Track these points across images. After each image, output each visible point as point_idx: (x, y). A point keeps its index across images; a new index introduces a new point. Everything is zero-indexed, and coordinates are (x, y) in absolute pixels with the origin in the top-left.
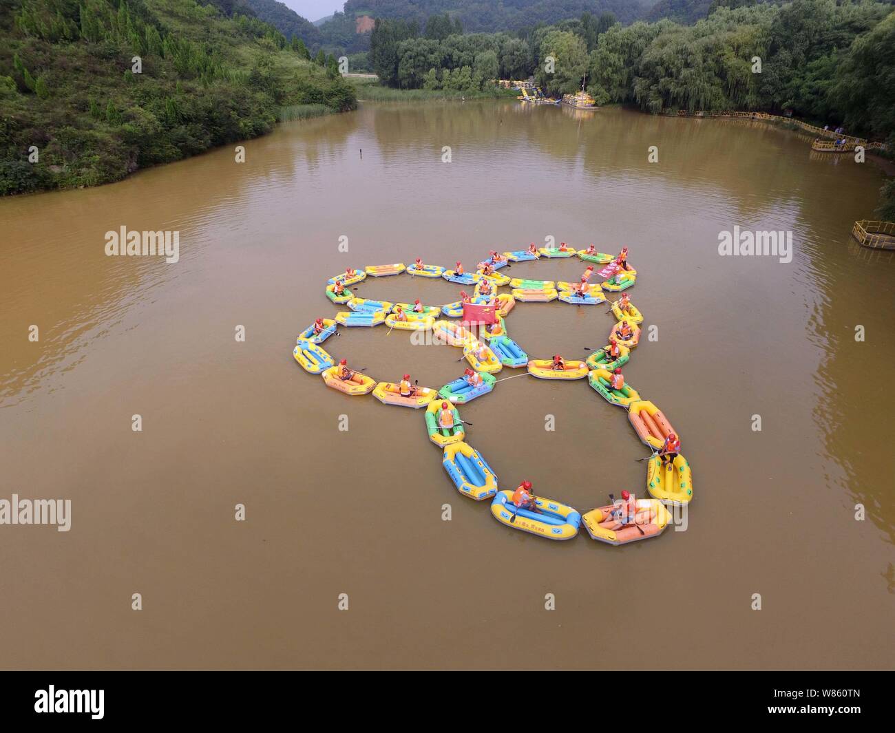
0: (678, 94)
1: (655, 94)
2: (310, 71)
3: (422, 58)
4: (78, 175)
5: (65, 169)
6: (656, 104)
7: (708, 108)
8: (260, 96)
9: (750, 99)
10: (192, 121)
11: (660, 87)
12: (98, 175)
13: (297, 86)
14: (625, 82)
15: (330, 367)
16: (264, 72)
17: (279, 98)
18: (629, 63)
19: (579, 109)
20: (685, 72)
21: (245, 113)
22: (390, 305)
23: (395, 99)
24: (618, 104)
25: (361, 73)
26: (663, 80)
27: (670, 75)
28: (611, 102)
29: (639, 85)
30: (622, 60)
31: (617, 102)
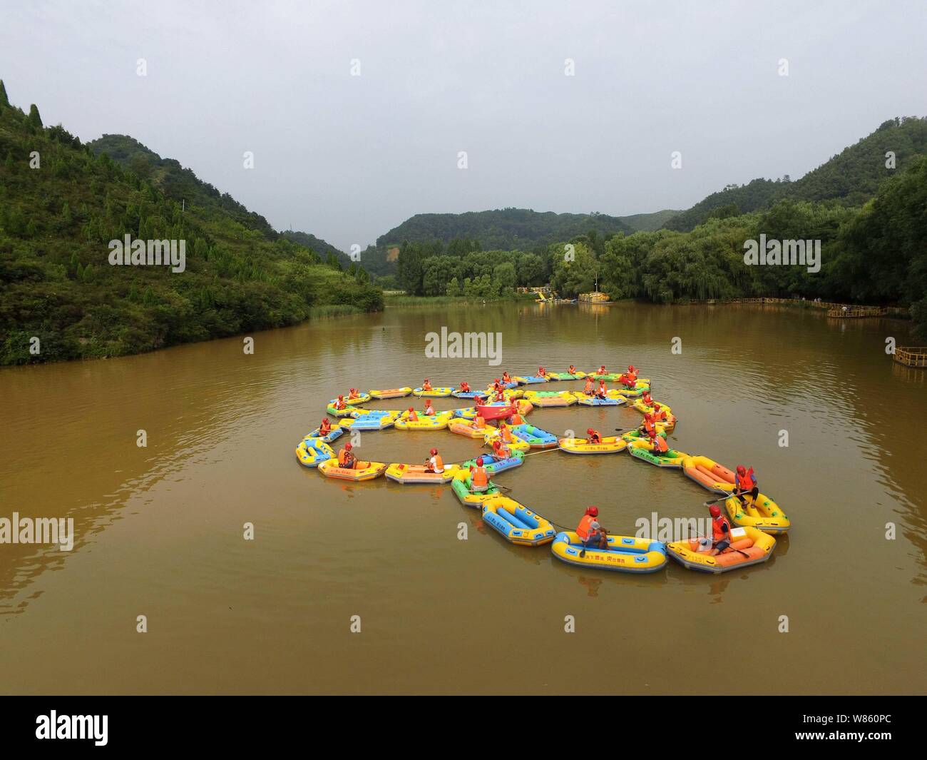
0: (686, 285)
1: (664, 286)
2: (341, 278)
3: (445, 271)
4: (104, 346)
5: (93, 341)
6: (667, 295)
7: (718, 296)
8: (293, 296)
9: (756, 285)
10: (224, 308)
11: (668, 279)
12: (123, 346)
13: (328, 290)
14: (634, 280)
15: (327, 459)
16: (298, 279)
17: (310, 300)
18: (636, 263)
19: (594, 304)
20: (689, 267)
21: (276, 306)
22: (399, 412)
23: (420, 303)
24: (631, 299)
25: (390, 290)
26: (670, 274)
27: (676, 269)
28: (625, 297)
29: (648, 280)
30: (629, 261)
31: (631, 297)
